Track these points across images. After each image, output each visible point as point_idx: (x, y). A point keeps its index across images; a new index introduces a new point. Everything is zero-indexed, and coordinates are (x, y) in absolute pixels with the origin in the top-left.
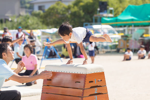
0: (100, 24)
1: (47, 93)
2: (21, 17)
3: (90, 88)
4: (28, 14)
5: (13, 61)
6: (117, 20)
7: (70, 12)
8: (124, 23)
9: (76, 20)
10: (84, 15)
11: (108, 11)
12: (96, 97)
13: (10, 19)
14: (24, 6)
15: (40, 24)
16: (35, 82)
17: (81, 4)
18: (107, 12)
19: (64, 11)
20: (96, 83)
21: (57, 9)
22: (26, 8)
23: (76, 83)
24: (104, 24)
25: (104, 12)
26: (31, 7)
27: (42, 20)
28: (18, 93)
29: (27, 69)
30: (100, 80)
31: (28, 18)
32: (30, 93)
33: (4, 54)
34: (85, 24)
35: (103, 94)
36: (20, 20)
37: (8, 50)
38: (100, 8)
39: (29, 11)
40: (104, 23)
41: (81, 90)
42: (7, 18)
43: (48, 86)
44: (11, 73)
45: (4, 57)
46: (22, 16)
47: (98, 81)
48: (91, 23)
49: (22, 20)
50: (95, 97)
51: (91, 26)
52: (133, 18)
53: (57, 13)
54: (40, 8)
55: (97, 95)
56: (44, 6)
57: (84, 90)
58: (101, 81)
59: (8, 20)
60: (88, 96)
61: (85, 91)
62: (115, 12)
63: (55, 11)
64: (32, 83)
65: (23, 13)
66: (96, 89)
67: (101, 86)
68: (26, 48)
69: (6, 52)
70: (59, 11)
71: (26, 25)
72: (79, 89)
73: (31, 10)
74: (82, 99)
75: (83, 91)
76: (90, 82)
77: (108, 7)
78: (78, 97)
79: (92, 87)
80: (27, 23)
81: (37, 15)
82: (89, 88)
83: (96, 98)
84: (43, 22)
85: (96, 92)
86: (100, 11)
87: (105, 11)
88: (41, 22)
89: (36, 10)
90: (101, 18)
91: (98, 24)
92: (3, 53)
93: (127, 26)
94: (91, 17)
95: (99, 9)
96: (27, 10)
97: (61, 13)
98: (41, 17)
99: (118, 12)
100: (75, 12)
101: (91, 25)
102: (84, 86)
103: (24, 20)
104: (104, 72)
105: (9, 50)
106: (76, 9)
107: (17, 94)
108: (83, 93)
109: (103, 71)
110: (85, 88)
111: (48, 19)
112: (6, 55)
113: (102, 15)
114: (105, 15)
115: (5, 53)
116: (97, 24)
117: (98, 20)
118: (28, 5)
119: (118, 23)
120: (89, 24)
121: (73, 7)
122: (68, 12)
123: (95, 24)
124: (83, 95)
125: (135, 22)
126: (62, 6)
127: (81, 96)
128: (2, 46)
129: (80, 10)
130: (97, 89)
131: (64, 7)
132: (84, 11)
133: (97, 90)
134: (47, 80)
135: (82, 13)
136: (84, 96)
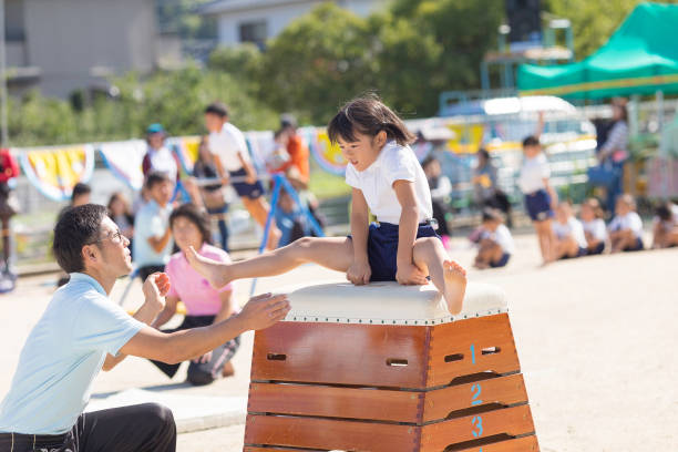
0: (511, 95)
1: (268, 414)
2: (160, 80)
3: (449, 385)
4: (195, 65)
5: (133, 278)
6: (586, 75)
7: (378, 47)
8: (621, 84)
9: (408, 79)
10: (443, 57)
11: (548, 35)
12: (477, 422)
13: (114, 90)
14: (173, 26)
15: (249, 103)
16: (227, 368)
17: (427, 7)
18: (541, 39)
19: (353, 43)
20: (474, 361)
21: (319, 36)
22: (183, 33)
23: (388, 364)
24: (531, 95)
25: (530, 40)
26: (208, 32)
27: (255, 87)
28: (163, 415)
29: (188, 313)
30: (493, 349)
31: (194, 82)
32: (204, 418)
33: (87, 249)
34: (445, 97)
35: (506, 406)
36: (157, 89)
37: (106, 233)
38: (510, 25)
39: (196, 51)
40: (533, 91)
41: (414, 397)
42: (100, 84)
43: (272, 382)
44: (127, 326)
45: (89, 262)
46: (166, 73)
47: (484, 353)
48: (475, 93)
49: (167, 91)
50: (473, 421)
51: (474, 105)
52: (657, 59)
53: (321, 53)
54: (247, 33)
55: (483, 414)
56: (263, 24)
57: (422, 393)
58: (497, 351)
59: (106, 94)
60: (446, 419)
61: (429, 397)
62: (578, 35)
63: (312, 44)
64: (213, 372)
65: (172, 59)
66: (477, 387)
67: (500, 376)
68: (182, 222)
69: (96, 242)
70: (328, 44)
71: (185, 114)
72: (404, 390)
73: (205, 44)
74: (421, 431)
75: (422, 397)
76: (448, 359)
77: (545, 16)
78: (401, 424)
79: (457, 381)
80: (188, 102)
81: (234, 66)
82: (445, 386)
83: (479, 426)
84: (261, 97)
85: (479, 398)
86: (513, 38)
87: (535, 35)
88: (250, 94)
89: (230, 44)
90: (515, 67)
91: (506, 96)
92: (85, 247)
93: (635, 97)
94: (475, 64)
95: (505, 29)
96: (191, 43)
97: (339, 51)
98: (251, 75)
99: (596, 35)
100: (401, 47)
101: (475, 98)
102: (426, 377)
103: (178, 92)
104: (507, 315)
105: (110, 233)
106: (404, 31)
107: (160, 419)
108: (421, 406)
109: (503, 311)
110: (431, 384)
111: (280, 79)
112: (98, 256)
113: (521, 55)
114: (534, 52)
115: (92, 248)
116: (499, 96)
117: (506, 75)
118: (193, 22)
119: (595, 87)
120: (462, 95)
121: (393, 25)
122: (369, 45)
123: (492, 97)
124: (420, 415)
125: (667, 79)
126: (341, 22)
127: (414, 421)
128: (78, 220)
129: (423, 33)
130: (479, 388)
131: (352, 27)
132: (439, 39)
133: (483, 390)
134: (269, 358)
135: (433, 48)
136: (427, 418)
